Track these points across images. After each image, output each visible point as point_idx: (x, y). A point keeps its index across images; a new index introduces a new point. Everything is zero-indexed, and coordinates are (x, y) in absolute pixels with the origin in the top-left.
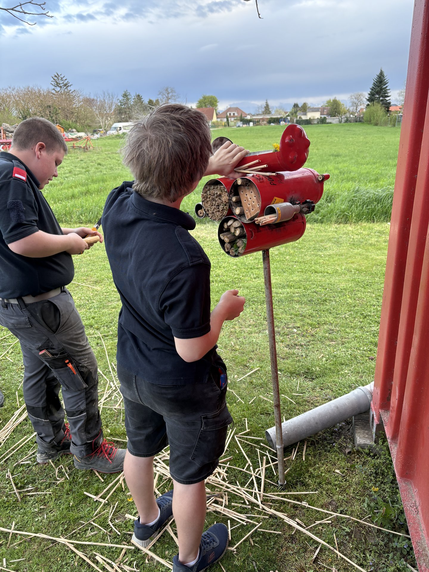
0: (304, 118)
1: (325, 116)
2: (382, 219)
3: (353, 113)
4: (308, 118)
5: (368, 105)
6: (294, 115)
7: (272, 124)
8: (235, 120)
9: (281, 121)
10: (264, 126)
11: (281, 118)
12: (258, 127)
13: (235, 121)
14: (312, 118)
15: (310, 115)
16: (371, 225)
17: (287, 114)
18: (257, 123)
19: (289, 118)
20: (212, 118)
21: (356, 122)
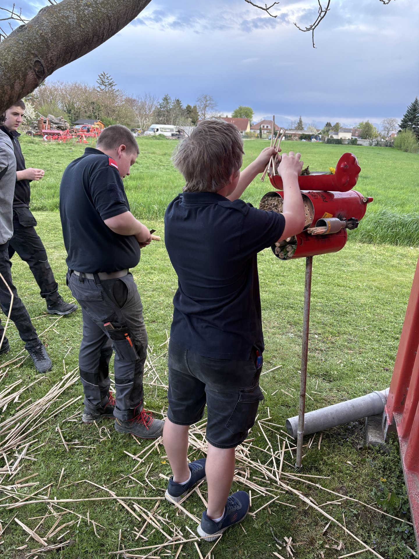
0: (335, 137)
1: (356, 137)
2: (405, 243)
3: (384, 138)
4: (339, 138)
5: (400, 131)
6: (326, 133)
7: (303, 140)
8: (267, 132)
9: (313, 138)
10: (296, 141)
11: (313, 135)
12: (290, 141)
13: (268, 134)
14: (343, 138)
15: (341, 135)
16: (394, 247)
17: (319, 132)
18: (288, 137)
19: (320, 136)
20: (246, 129)
21: (387, 146)
